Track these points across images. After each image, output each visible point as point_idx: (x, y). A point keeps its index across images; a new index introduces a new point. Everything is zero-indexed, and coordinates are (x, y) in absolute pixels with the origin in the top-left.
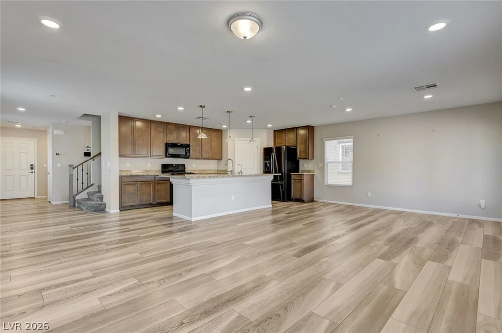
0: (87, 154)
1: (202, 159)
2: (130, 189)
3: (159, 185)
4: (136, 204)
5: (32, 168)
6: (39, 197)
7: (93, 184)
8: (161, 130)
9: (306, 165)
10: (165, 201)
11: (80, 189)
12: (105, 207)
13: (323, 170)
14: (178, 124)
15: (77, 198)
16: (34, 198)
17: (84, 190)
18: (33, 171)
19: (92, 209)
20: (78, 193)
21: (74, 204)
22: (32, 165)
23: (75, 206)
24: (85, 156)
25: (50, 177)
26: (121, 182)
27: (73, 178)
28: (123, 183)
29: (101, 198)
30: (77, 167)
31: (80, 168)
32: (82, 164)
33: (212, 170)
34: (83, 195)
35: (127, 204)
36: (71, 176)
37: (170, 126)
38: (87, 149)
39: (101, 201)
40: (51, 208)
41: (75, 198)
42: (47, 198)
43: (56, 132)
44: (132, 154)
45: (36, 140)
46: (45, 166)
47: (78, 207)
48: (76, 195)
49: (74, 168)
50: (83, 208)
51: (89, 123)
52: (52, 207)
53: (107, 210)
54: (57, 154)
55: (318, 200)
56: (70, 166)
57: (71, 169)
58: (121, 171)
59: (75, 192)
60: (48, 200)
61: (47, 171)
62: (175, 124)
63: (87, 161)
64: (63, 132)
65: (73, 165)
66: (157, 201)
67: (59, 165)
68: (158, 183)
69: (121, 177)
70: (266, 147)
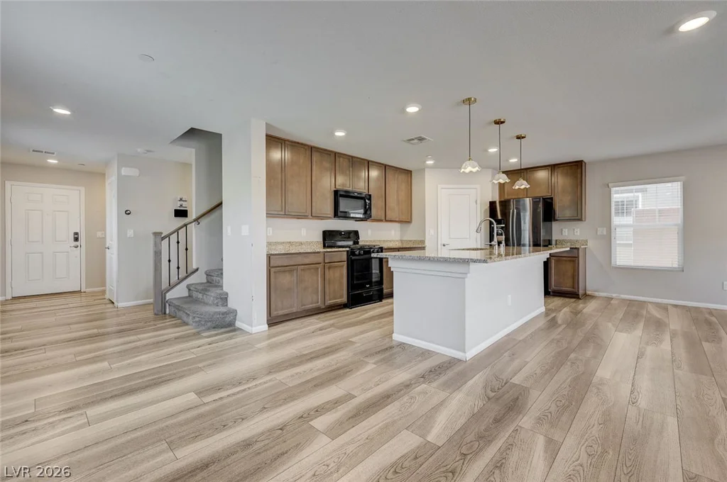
0: (181, 213)
1: (386, 221)
2: (286, 280)
3: (331, 271)
4: (294, 310)
5: (76, 239)
6: (88, 290)
7: (197, 270)
8: (327, 165)
9: (566, 232)
10: (339, 301)
11: (174, 279)
12: (235, 319)
13: (608, 240)
14: (352, 157)
15: (169, 296)
16: (80, 292)
17: (180, 281)
18: (78, 243)
19: (209, 324)
20: (171, 287)
21: (163, 309)
22: (76, 234)
23: (165, 313)
24: (176, 216)
25: (112, 257)
26: (270, 267)
27: (161, 258)
28: (273, 270)
29: (224, 299)
30: (168, 236)
31: (174, 238)
32: (177, 231)
33: (394, 241)
34: (180, 292)
35: (281, 312)
36: (158, 254)
37: (341, 159)
38: (179, 203)
39: (223, 305)
40: (115, 320)
41: (165, 298)
42: (104, 292)
43: (124, 171)
44: (282, 211)
45: (83, 189)
46: (99, 234)
47: (172, 317)
48: (169, 291)
49: (163, 239)
50: (190, 320)
51: (189, 153)
52: (118, 316)
53: (238, 324)
54: (128, 213)
55: (596, 294)
56: (156, 234)
57: (158, 239)
58: (269, 244)
59: (165, 285)
60: (107, 296)
61: (105, 244)
62: (350, 156)
63: (186, 225)
64: (137, 170)
65: (162, 233)
66: (329, 302)
67: (130, 233)
68: (329, 268)
69: (269, 257)
70: (491, 200)
